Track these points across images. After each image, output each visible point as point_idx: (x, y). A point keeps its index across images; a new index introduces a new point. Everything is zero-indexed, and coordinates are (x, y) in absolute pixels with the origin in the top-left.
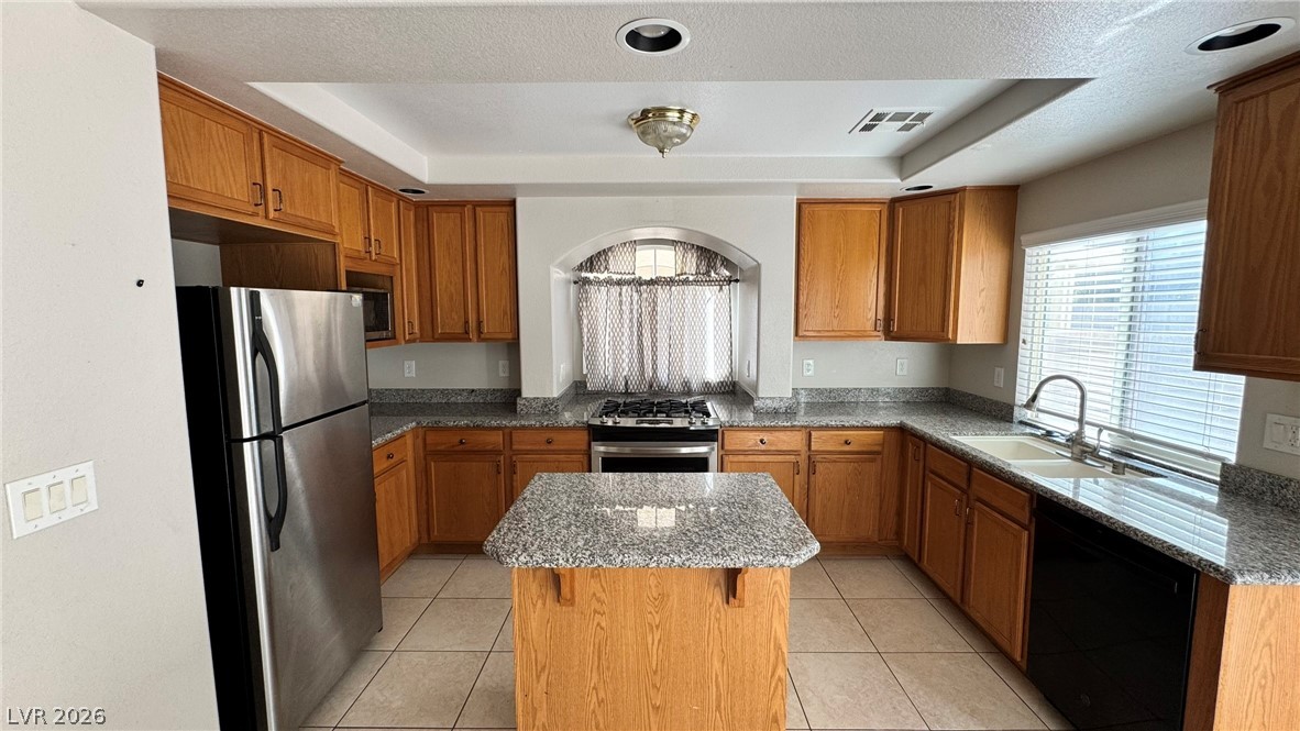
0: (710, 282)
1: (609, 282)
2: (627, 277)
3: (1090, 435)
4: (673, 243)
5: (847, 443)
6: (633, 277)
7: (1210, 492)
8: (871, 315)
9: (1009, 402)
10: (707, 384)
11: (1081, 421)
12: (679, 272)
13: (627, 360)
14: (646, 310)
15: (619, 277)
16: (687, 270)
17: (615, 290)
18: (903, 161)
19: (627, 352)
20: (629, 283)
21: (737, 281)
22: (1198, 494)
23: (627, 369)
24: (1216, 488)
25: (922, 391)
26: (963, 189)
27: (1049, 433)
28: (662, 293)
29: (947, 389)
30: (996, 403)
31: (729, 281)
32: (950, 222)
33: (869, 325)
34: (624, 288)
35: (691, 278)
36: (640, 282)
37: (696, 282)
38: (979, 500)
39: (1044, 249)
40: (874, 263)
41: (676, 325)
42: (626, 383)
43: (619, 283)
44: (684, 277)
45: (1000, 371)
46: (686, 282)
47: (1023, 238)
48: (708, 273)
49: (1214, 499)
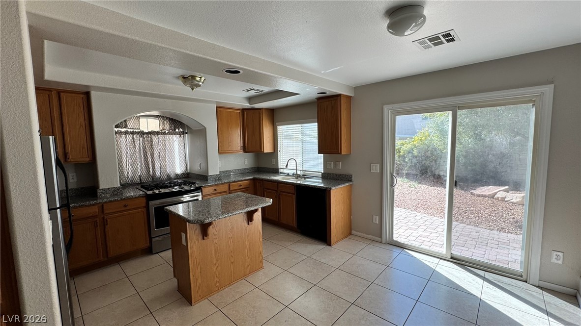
0: (176, 133)
1: (126, 133)
2: (137, 131)
3: (299, 173)
4: (157, 116)
5: (240, 186)
6: (139, 130)
7: (320, 180)
8: (240, 145)
9: (276, 168)
10: (177, 175)
11: (296, 170)
12: (161, 129)
13: (140, 168)
14: (148, 146)
15: (132, 130)
16: (165, 128)
17: (129, 137)
18: (250, 99)
19: (139, 164)
20: (138, 133)
21: (186, 133)
22: (318, 181)
23: (140, 172)
24: (321, 179)
25: (252, 168)
26: (262, 109)
27: (288, 174)
28: (154, 138)
29: (258, 167)
30: (274, 169)
31: (183, 133)
32: (260, 118)
33: (239, 148)
34: (135, 136)
35: (167, 132)
36: (142, 133)
37: (169, 133)
38: (281, 192)
39: (281, 127)
40: (239, 129)
41: (162, 151)
42: (140, 179)
43: (133, 133)
44: (164, 131)
45: (274, 160)
46: (164, 133)
47: (277, 124)
48: (175, 130)
49: (321, 181)
